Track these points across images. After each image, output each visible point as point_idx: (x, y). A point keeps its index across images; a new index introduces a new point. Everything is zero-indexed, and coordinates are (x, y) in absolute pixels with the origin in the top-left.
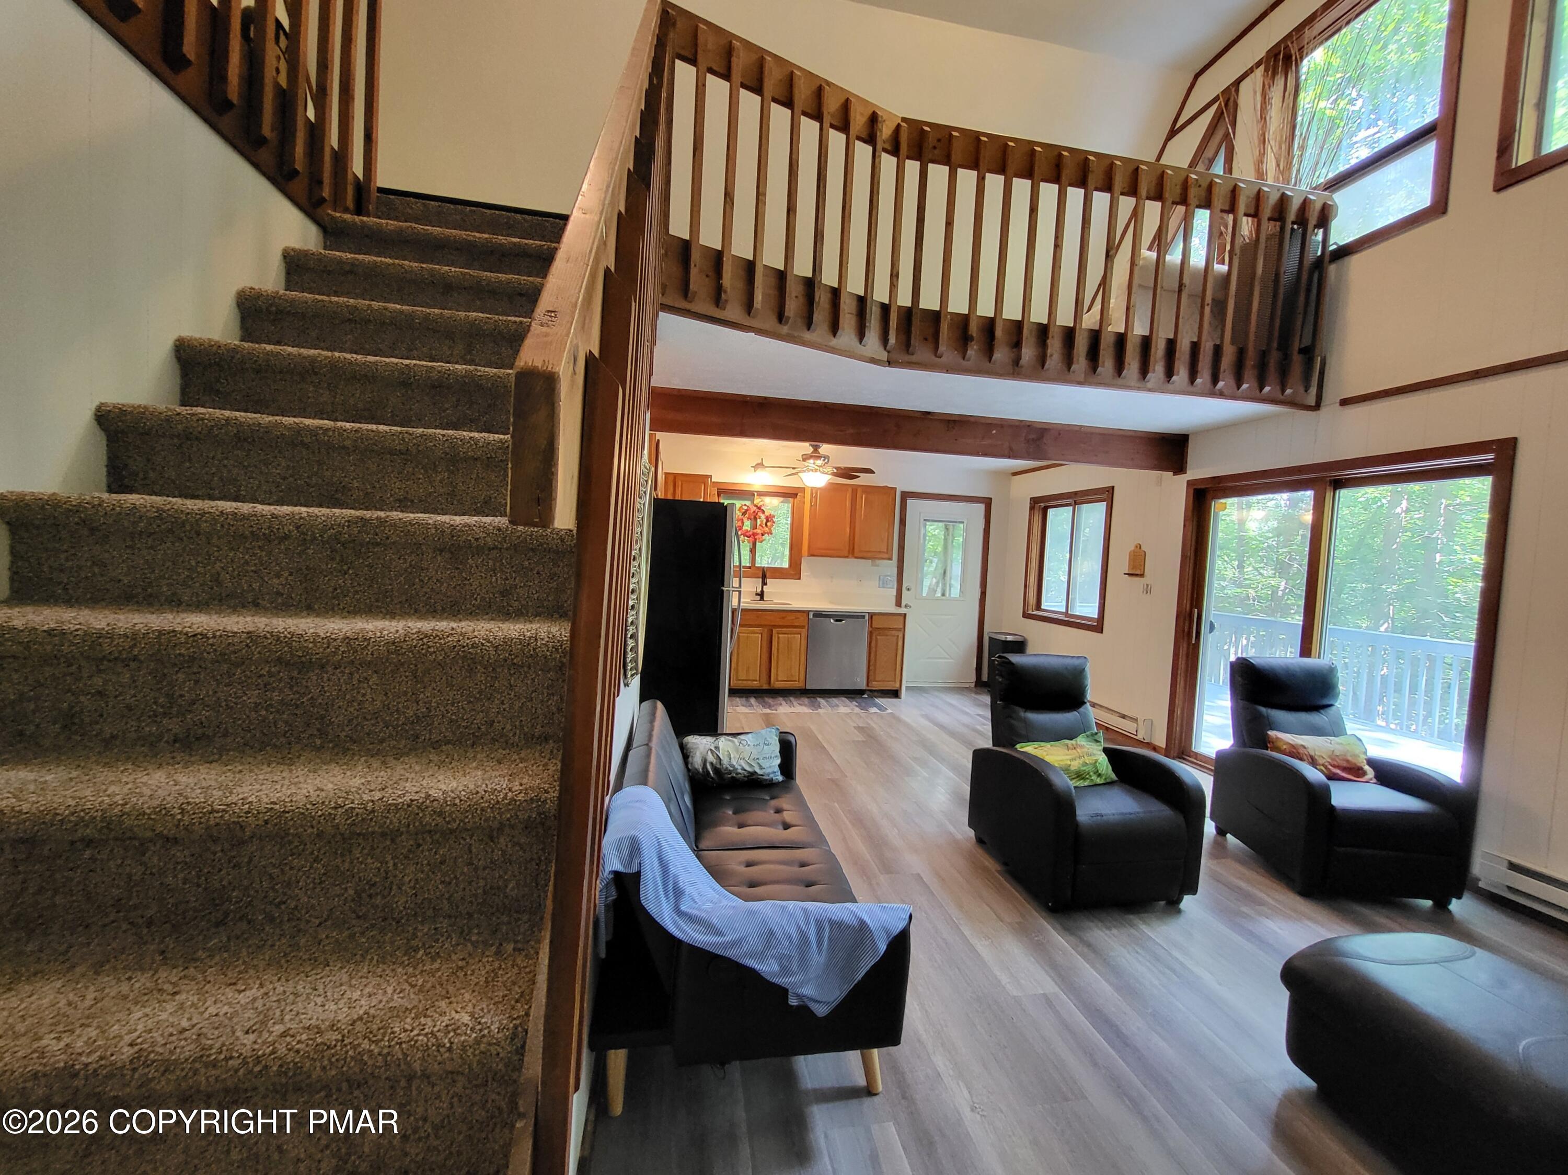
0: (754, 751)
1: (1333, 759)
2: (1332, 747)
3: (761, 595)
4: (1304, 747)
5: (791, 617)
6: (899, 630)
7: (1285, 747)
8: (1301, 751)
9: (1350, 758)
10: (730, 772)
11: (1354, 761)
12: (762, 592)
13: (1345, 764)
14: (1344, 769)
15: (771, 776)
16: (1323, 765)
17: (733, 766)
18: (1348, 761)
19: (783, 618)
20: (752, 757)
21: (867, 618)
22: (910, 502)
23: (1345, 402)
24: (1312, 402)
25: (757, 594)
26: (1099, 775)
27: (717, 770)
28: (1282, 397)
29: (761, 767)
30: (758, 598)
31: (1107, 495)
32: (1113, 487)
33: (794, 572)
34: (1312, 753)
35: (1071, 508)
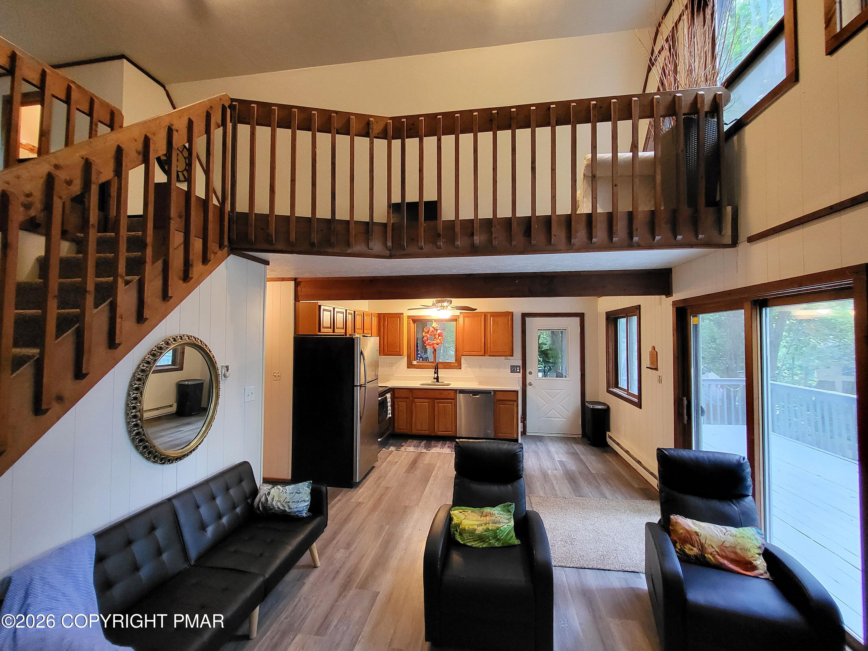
0: (288, 497)
1: (721, 550)
2: (723, 537)
3: (437, 379)
4: (697, 534)
5: (446, 393)
6: (515, 401)
7: (681, 531)
8: (694, 537)
9: (739, 551)
10: (271, 509)
11: (742, 554)
12: (438, 377)
13: (733, 556)
14: (732, 561)
15: (297, 513)
16: (711, 554)
17: (273, 506)
18: (736, 553)
19: (441, 394)
20: (285, 501)
21: (492, 393)
22: (527, 319)
23: (751, 239)
24: (728, 240)
25: (434, 378)
26: (498, 540)
27: (264, 507)
28: (695, 240)
29: (290, 508)
30: (436, 380)
31: (636, 310)
32: (640, 306)
33: (458, 365)
34: (703, 541)
35: (625, 319)
